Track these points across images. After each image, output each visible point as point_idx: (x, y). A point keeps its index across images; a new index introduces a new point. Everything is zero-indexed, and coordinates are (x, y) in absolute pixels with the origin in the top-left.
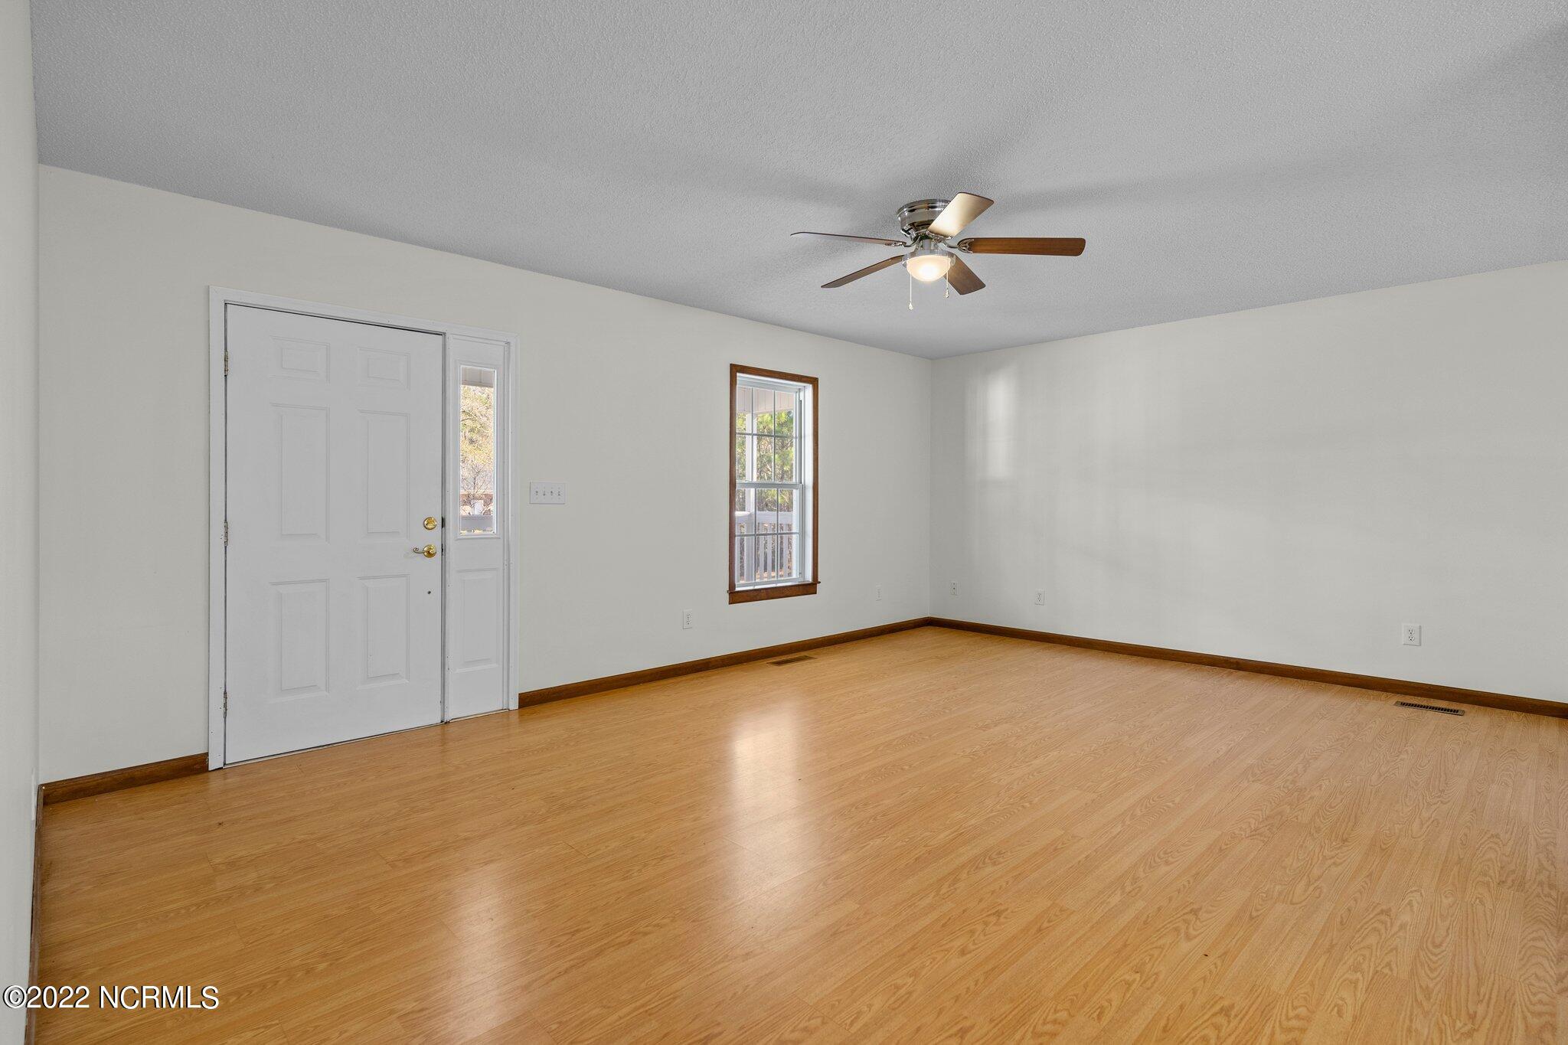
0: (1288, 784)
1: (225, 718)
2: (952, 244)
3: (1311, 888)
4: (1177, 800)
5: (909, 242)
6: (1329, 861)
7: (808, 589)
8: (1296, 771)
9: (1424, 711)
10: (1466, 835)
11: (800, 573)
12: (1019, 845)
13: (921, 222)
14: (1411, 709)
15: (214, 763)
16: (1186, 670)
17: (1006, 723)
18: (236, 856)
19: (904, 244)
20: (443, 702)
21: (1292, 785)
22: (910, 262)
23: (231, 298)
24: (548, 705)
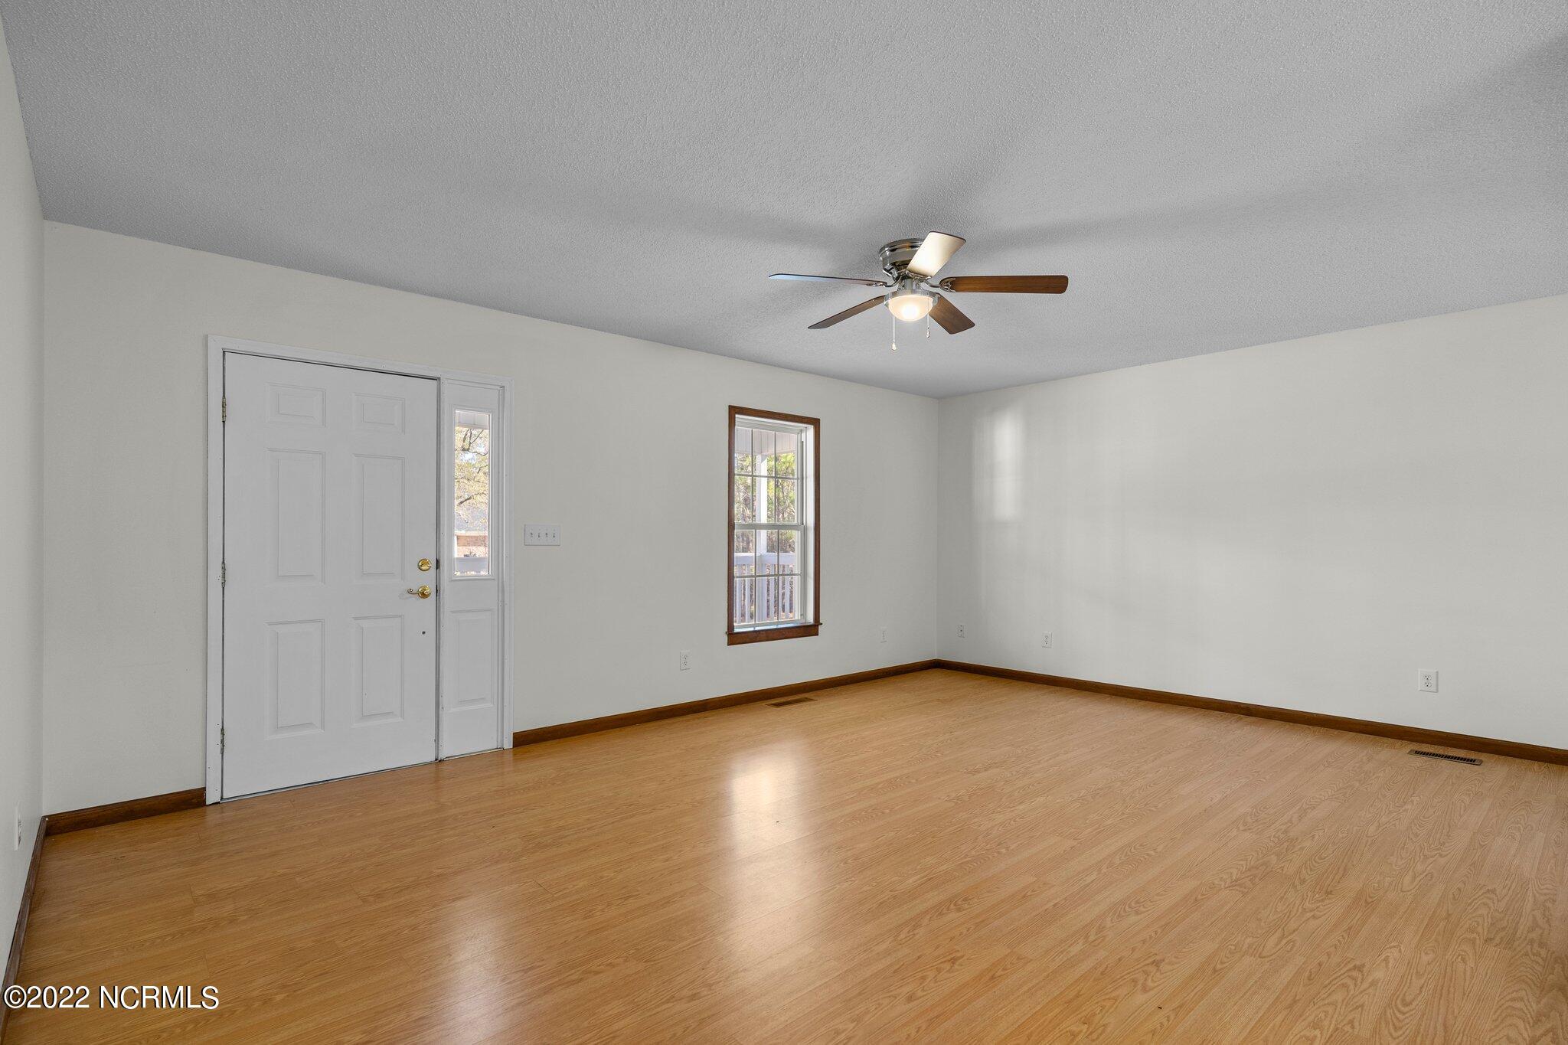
0: (1279, 833)
1: (222, 754)
2: (934, 284)
3: (1284, 941)
4: (1160, 849)
5: (890, 282)
6: (1308, 914)
7: (809, 630)
8: (1290, 821)
9: (1439, 760)
10: (1460, 890)
11: (801, 615)
12: (988, 892)
13: (903, 262)
14: (1425, 758)
15: (212, 797)
16: (1194, 715)
17: (997, 767)
18: (218, 889)
19: (885, 284)
20: (437, 741)
21: (1283, 836)
22: (891, 302)
23: (228, 346)
24: (543, 745)
